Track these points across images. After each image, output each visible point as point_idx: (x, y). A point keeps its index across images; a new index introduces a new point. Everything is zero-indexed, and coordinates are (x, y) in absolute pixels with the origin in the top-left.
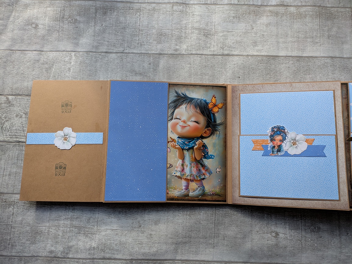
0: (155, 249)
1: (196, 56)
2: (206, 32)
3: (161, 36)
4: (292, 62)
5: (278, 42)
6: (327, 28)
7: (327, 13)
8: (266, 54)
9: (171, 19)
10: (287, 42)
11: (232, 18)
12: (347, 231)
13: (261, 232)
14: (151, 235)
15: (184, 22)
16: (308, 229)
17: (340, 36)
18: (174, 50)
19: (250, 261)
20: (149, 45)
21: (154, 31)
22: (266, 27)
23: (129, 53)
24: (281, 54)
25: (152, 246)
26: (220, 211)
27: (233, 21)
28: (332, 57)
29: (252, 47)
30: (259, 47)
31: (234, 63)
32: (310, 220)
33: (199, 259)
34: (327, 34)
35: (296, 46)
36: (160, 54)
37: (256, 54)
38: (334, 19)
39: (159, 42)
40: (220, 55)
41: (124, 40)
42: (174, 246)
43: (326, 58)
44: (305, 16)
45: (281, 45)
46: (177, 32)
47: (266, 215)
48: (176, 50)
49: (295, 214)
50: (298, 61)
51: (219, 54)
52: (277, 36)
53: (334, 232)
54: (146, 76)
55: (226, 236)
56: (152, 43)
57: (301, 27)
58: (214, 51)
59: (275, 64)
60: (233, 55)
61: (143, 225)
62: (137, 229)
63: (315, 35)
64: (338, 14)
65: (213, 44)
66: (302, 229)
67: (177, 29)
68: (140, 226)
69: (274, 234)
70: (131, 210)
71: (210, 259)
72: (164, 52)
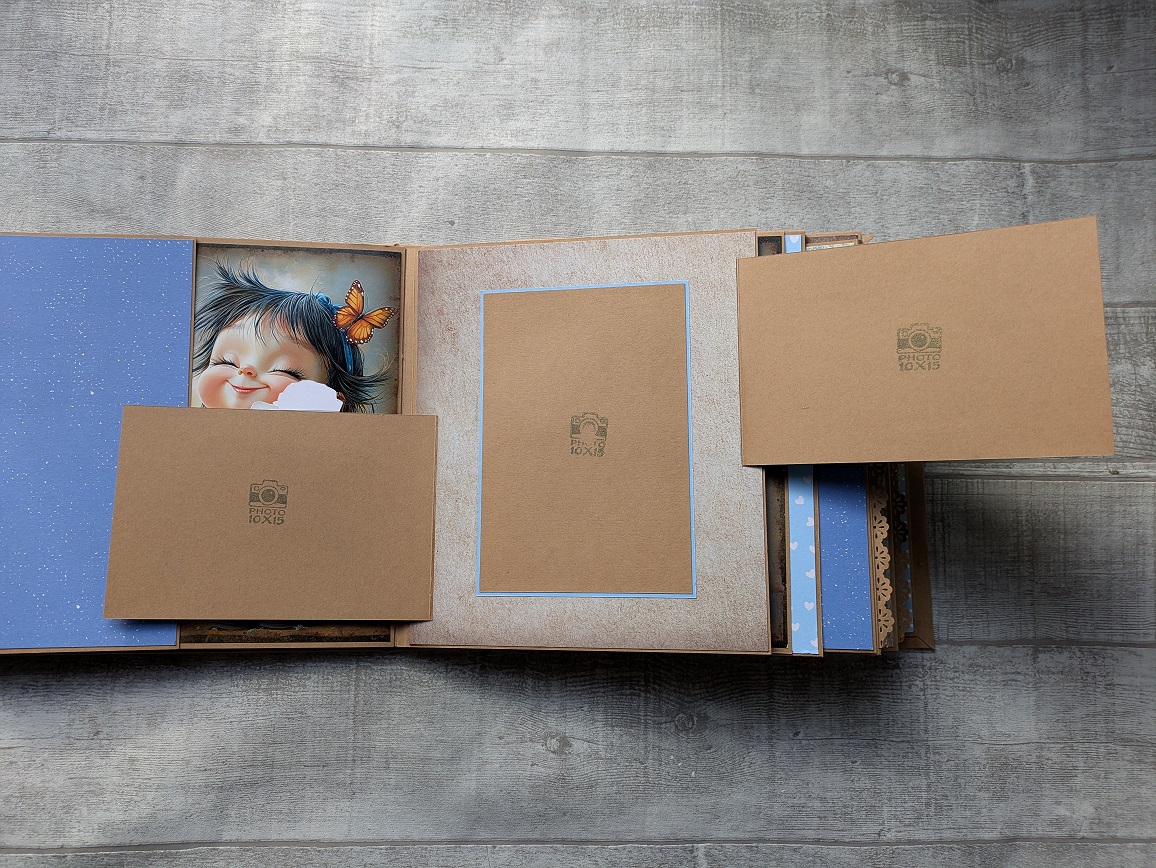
0: (144, 810)
1: (304, 149)
2: (341, 68)
3: (184, 83)
4: (630, 172)
5: (585, 106)
6: (747, 57)
7: (749, 10)
8: (542, 146)
9: (218, 24)
10: (616, 103)
11: (431, 24)
12: (794, 726)
13: (513, 738)
14: (132, 760)
15: (265, 36)
16: (666, 722)
17: (791, 84)
18: (230, 131)
19: (475, 837)
20: (142, 114)
21: (159, 65)
22: (546, 54)
23: (69, 140)
24: (593, 146)
25: (136, 798)
26: (372, 674)
27: (434, 35)
28: (761, 155)
29: (497, 120)
30: (522, 122)
31: (434, 174)
32: (675, 691)
33: (300, 837)
34: (747, 77)
35: (645, 119)
36: (180, 144)
37: (510, 146)
38: (772, 30)
39: (177, 104)
40: (386, 148)
41: (50, 97)
42: (212, 796)
43: (741, 158)
44: (677, 19)
45: (594, 114)
46: (240, 68)
47: (530, 681)
48: (236, 130)
49: (628, 674)
50: (650, 166)
51: (384, 143)
52: (581, 83)
53: (752, 727)
54: (126, 219)
55: (394, 758)
56: (151, 106)
57: (663, 53)
58: (366, 134)
59: (575, 179)
60: (432, 148)
61: (106, 730)
62: (85, 743)
63: (709, 82)
64: (785, 13)
65: (364, 109)
66: (646, 723)
67: (241, 58)
68: (98, 733)
69: (554, 743)
70: (65, 679)
71: (338, 837)
72: (194, 138)
